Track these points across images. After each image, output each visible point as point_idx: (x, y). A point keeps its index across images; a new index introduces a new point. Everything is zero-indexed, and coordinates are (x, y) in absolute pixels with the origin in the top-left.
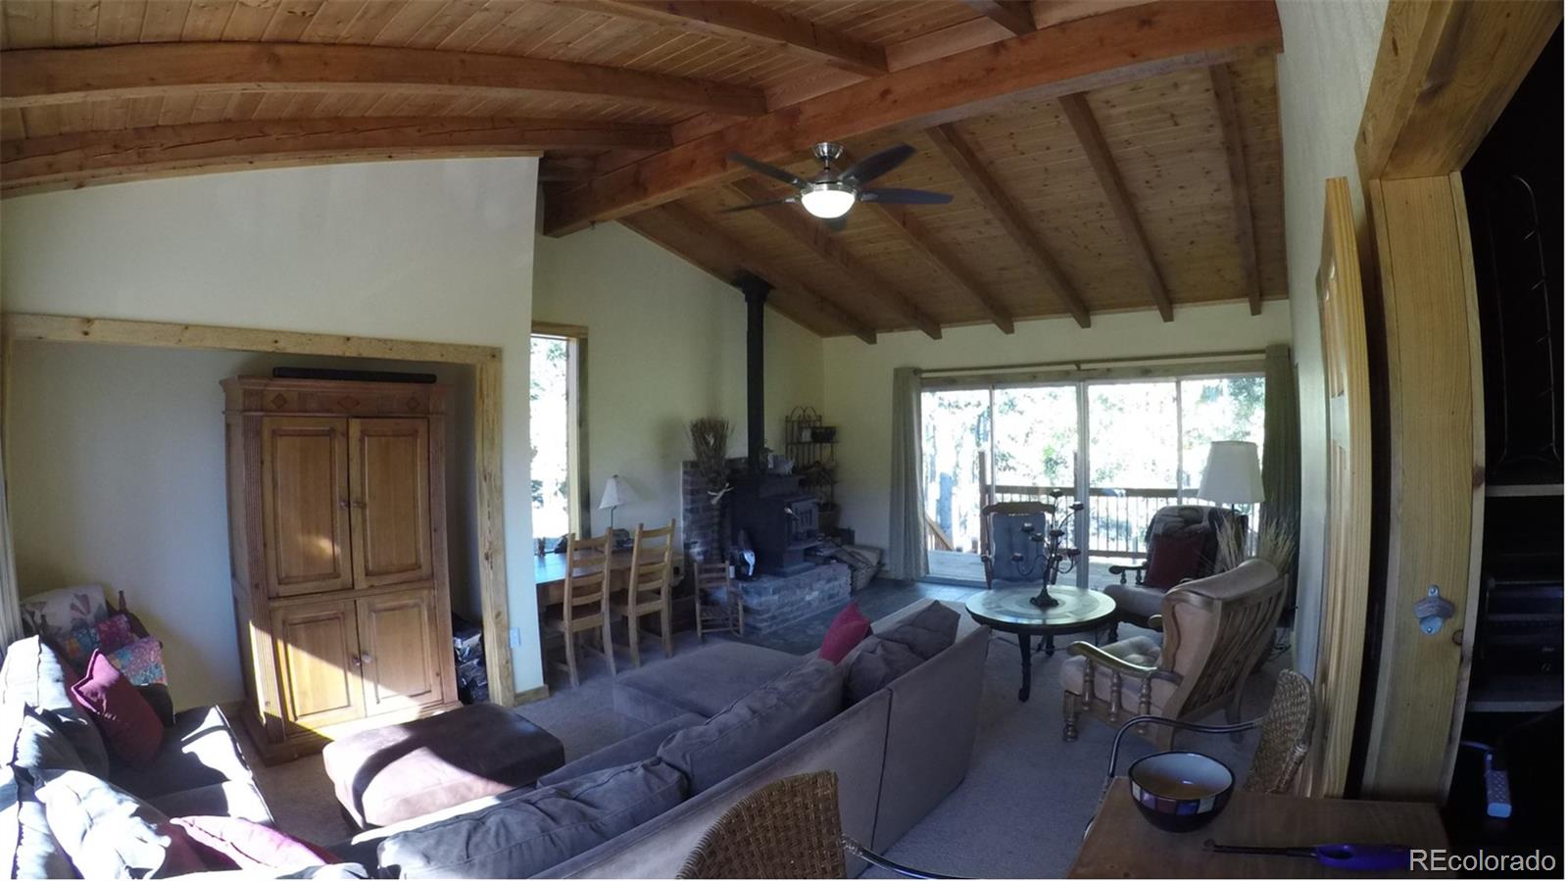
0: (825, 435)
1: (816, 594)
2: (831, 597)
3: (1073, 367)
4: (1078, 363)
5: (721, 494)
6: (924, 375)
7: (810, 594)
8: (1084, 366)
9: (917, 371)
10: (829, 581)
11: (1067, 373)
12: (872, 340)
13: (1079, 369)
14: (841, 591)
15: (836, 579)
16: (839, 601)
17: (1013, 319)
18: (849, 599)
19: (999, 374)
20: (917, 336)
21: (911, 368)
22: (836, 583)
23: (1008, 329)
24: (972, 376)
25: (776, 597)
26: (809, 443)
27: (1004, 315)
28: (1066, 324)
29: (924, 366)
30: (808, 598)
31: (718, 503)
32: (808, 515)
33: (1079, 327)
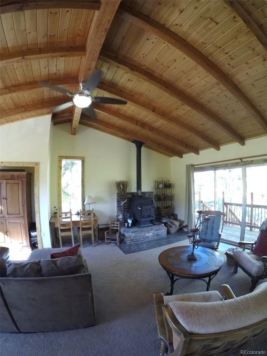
0: (168, 186)
1: (151, 234)
2: (157, 235)
3: (239, 161)
4: (241, 159)
5: (124, 202)
6: (195, 167)
7: (148, 234)
8: (243, 160)
9: (192, 166)
10: (157, 230)
11: (238, 163)
12: (182, 157)
13: (242, 161)
14: (162, 234)
15: (160, 230)
16: (161, 237)
17: (220, 145)
18: (166, 236)
19: (216, 165)
20: (192, 155)
21: (190, 165)
22: (160, 231)
23: (218, 149)
24: (208, 166)
25: (133, 234)
26: (162, 188)
27: (216, 145)
28: (236, 145)
29: (195, 164)
30: (147, 235)
31: (123, 205)
32: (149, 210)
33: (241, 146)
